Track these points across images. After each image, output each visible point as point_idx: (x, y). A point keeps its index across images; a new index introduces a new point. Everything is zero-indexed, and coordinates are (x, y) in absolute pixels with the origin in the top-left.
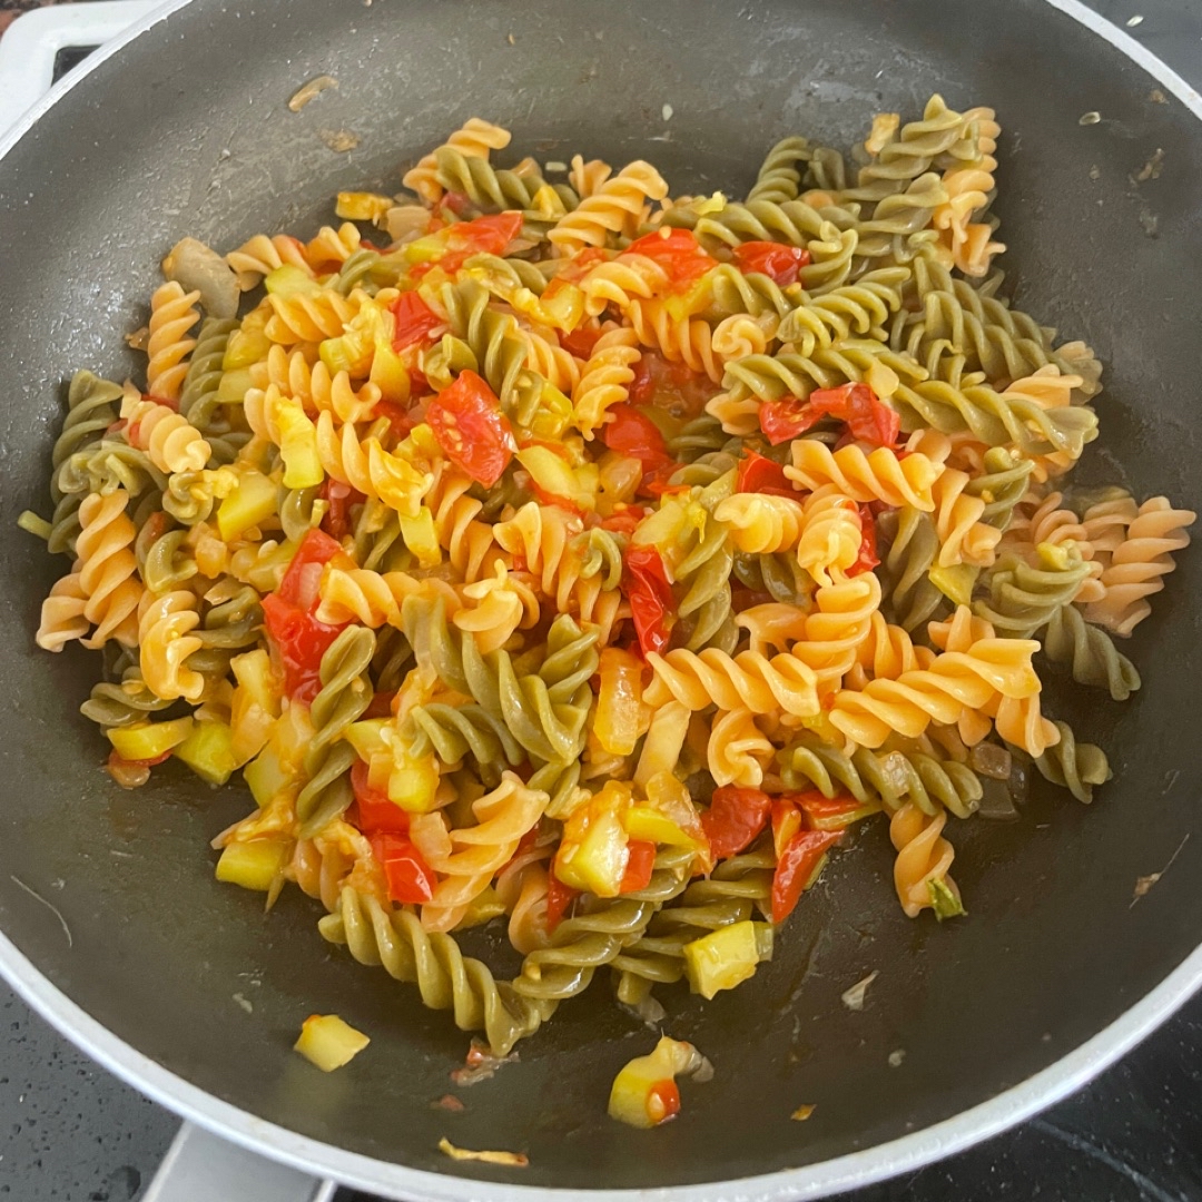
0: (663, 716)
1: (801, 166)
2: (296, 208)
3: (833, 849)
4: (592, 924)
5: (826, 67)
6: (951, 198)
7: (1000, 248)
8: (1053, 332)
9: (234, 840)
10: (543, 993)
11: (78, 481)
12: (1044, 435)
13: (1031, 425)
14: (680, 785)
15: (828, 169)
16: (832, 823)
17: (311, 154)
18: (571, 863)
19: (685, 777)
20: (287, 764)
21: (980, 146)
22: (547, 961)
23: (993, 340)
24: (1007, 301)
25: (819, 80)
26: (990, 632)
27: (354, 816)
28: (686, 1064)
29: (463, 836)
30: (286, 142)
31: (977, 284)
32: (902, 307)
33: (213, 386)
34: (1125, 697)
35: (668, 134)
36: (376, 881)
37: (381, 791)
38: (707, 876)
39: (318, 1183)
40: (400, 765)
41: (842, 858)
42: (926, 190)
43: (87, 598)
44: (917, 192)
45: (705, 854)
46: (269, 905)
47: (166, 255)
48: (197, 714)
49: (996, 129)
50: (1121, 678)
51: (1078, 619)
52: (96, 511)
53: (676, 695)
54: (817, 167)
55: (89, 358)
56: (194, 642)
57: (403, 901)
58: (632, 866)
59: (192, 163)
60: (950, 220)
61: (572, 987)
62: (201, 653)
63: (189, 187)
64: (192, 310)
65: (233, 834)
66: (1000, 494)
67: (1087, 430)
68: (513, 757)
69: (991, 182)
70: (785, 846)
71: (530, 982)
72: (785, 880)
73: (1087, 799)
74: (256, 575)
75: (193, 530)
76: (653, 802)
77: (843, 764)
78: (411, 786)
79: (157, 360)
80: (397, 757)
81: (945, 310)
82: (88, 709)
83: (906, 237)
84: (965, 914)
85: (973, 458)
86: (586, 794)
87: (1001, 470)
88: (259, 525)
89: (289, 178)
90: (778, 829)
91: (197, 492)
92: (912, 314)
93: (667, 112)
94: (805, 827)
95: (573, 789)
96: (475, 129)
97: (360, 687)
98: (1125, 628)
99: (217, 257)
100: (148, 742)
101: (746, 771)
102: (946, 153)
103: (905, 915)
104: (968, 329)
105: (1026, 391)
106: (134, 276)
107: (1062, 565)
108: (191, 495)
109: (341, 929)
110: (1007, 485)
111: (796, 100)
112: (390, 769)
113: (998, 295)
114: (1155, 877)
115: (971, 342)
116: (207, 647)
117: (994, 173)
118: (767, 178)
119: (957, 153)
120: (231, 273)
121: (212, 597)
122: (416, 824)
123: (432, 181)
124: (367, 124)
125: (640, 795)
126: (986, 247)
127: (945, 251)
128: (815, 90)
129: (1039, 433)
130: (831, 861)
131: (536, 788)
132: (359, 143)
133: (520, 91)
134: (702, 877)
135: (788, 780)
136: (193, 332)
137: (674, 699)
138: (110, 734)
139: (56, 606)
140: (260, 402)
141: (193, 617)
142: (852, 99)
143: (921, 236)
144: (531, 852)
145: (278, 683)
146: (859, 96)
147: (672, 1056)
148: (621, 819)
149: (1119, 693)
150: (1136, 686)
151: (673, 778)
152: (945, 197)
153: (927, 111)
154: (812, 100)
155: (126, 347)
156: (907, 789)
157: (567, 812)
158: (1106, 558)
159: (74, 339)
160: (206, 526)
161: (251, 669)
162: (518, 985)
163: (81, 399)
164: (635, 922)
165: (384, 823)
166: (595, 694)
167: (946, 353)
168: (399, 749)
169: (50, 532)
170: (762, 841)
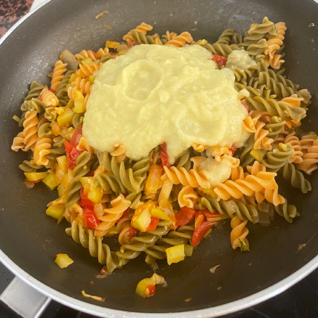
0: (166, 183)
1: (231, 37)
2: (95, 44)
3: (213, 227)
4: (140, 239)
5: (240, 11)
6: (268, 46)
7: (283, 61)
8: (298, 86)
9: (52, 205)
10: (124, 257)
11: (25, 108)
12: (289, 115)
13: (286, 112)
14: (170, 204)
15: (238, 39)
16: (212, 220)
17: (101, 31)
18: (135, 221)
19: (172, 202)
20: (66, 186)
21: (278, 32)
22: (126, 248)
23: (279, 87)
24: (285, 77)
25: (237, 15)
26: (264, 169)
27: (80, 202)
28: (160, 282)
29: (107, 211)
30: (94, 27)
31: (276, 71)
32: (252, 76)
33: (65, 87)
34: (306, 192)
35: (195, 29)
36: (83, 220)
37: (86, 196)
38: (175, 230)
39: (47, 298)
40: (91, 189)
41: (216, 230)
42: (262, 43)
43: (24, 138)
44: (259, 44)
45: (174, 224)
46: (58, 223)
47: (61, 54)
48: (49, 171)
49: (286, 28)
50: (305, 186)
51: (293, 167)
52: (29, 115)
53: (169, 178)
54: (235, 38)
55: (37, 79)
56: (48, 152)
57: (89, 226)
58: (151, 224)
59: (69, 31)
60: (268, 52)
61: (132, 256)
62: (50, 154)
63: (68, 37)
64: (65, 68)
65: (52, 203)
66: (274, 130)
67: (302, 114)
68: (123, 190)
69: (282, 43)
70: (198, 224)
71: (121, 253)
72: (196, 234)
73: (291, 222)
74: (67, 136)
75: (52, 123)
76: (160, 207)
77: (216, 203)
78: (94, 195)
79: (54, 79)
80: (91, 187)
81: (265, 77)
82: (21, 166)
83: (255, 56)
84: (249, 250)
85: (268, 119)
86: (142, 203)
87: (275, 123)
88: (69, 123)
89: (94, 36)
90: (196, 219)
91: (52, 113)
92: (255, 78)
93: (196, 23)
94: (205, 220)
95: (138, 201)
96: (144, 26)
97: (85, 167)
98: (309, 172)
99: (73, 56)
100: (34, 177)
101: (188, 203)
102: (268, 33)
103: (232, 248)
104: (271, 83)
105: (287, 101)
106: (52, 59)
107: (285, 150)
108: (51, 113)
109: (71, 231)
110: (277, 127)
111: (231, 20)
112: (89, 190)
113: (283, 75)
114: (304, 245)
115: (272, 87)
116: (52, 153)
117: (283, 41)
118: (221, 40)
119: (271, 33)
120: (76, 59)
121: (54, 140)
122: (95, 206)
123: (129, 38)
124: (116, 23)
125: (157, 205)
126: (279, 60)
127: (267, 62)
128: (236, 17)
129: (288, 114)
130: (213, 230)
131: (128, 200)
132: (113, 28)
133: (157, 16)
134: (173, 230)
135: (200, 206)
136: (64, 73)
137: (169, 179)
138: (25, 174)
139: (17, 140)
140: (72, 90)
141: (50, 145)
142: (246, 20)
143: (259, 56)
144: (127, 218)
145: (67, 165)
146: (248, 19)
147: (156, 279)
148: (150, 211)
149: (304, 191)
150: (310, 189)
151: (168, 202)
152: (266, 45)
153: (263, 21)
154: (235, 20)
155: (47, 77)
156: (235, 211)
157: (136, 207)
158: (305, 151)
159: (34, 73)
160: (55, 122)
161: (61, 160)
162: (118, 253)
163: (33, 88)
164: (152, 240)
165: (87, 205)
166: (148, 175)
167: (264, 89)
168: (92, 185)
169: (19, 121)
170: (192, 223)
